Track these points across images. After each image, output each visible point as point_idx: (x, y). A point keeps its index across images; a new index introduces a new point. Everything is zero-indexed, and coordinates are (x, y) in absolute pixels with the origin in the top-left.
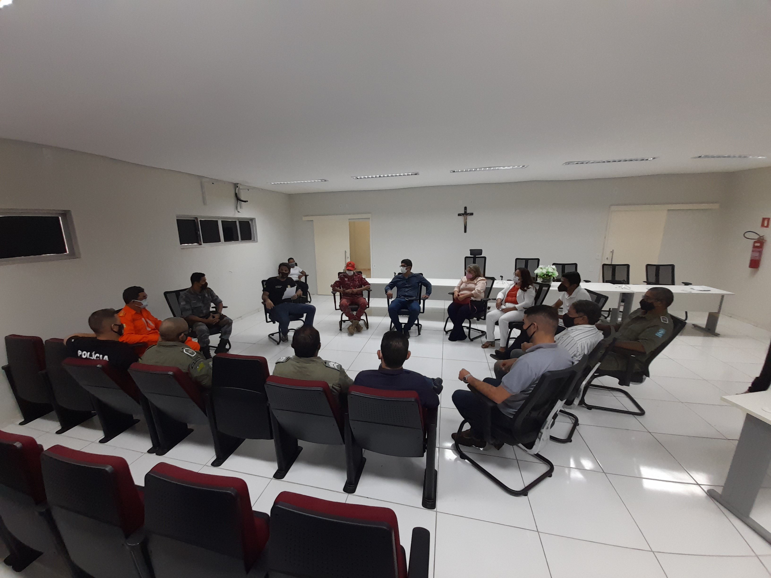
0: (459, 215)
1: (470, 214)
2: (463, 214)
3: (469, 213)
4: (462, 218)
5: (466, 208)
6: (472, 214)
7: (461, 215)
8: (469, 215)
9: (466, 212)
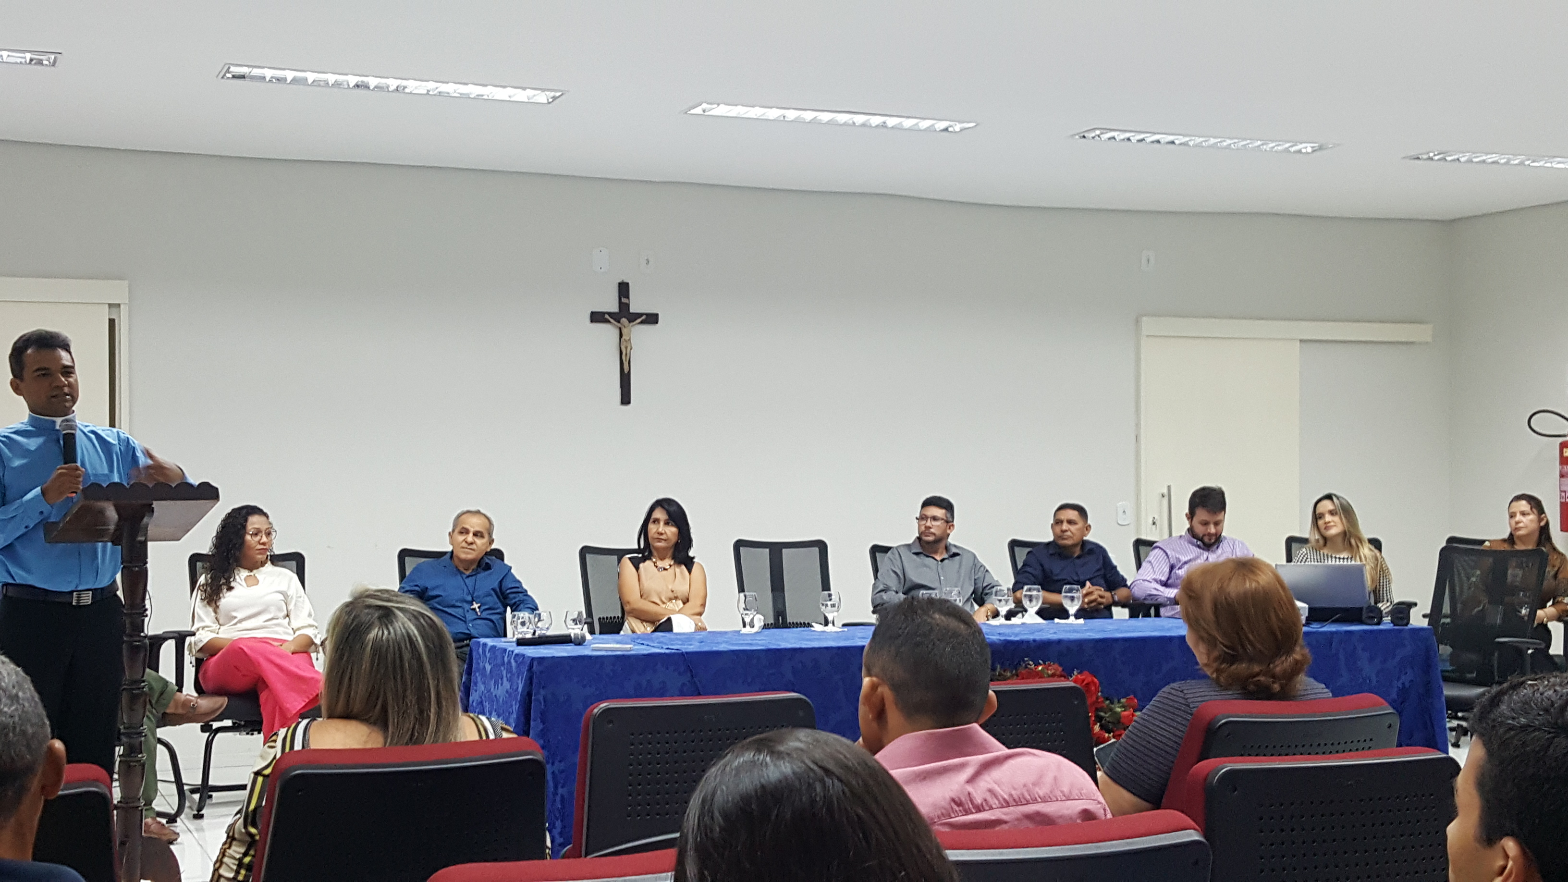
0: (597, 317)
1: (644, 317)
2: (616, 317)
3: (640, 315)
4: (608, 332)
5: (624, 289)
6: (652, 319)
7: (608, 321)
8: (639, 320)
9: (628, 305)
